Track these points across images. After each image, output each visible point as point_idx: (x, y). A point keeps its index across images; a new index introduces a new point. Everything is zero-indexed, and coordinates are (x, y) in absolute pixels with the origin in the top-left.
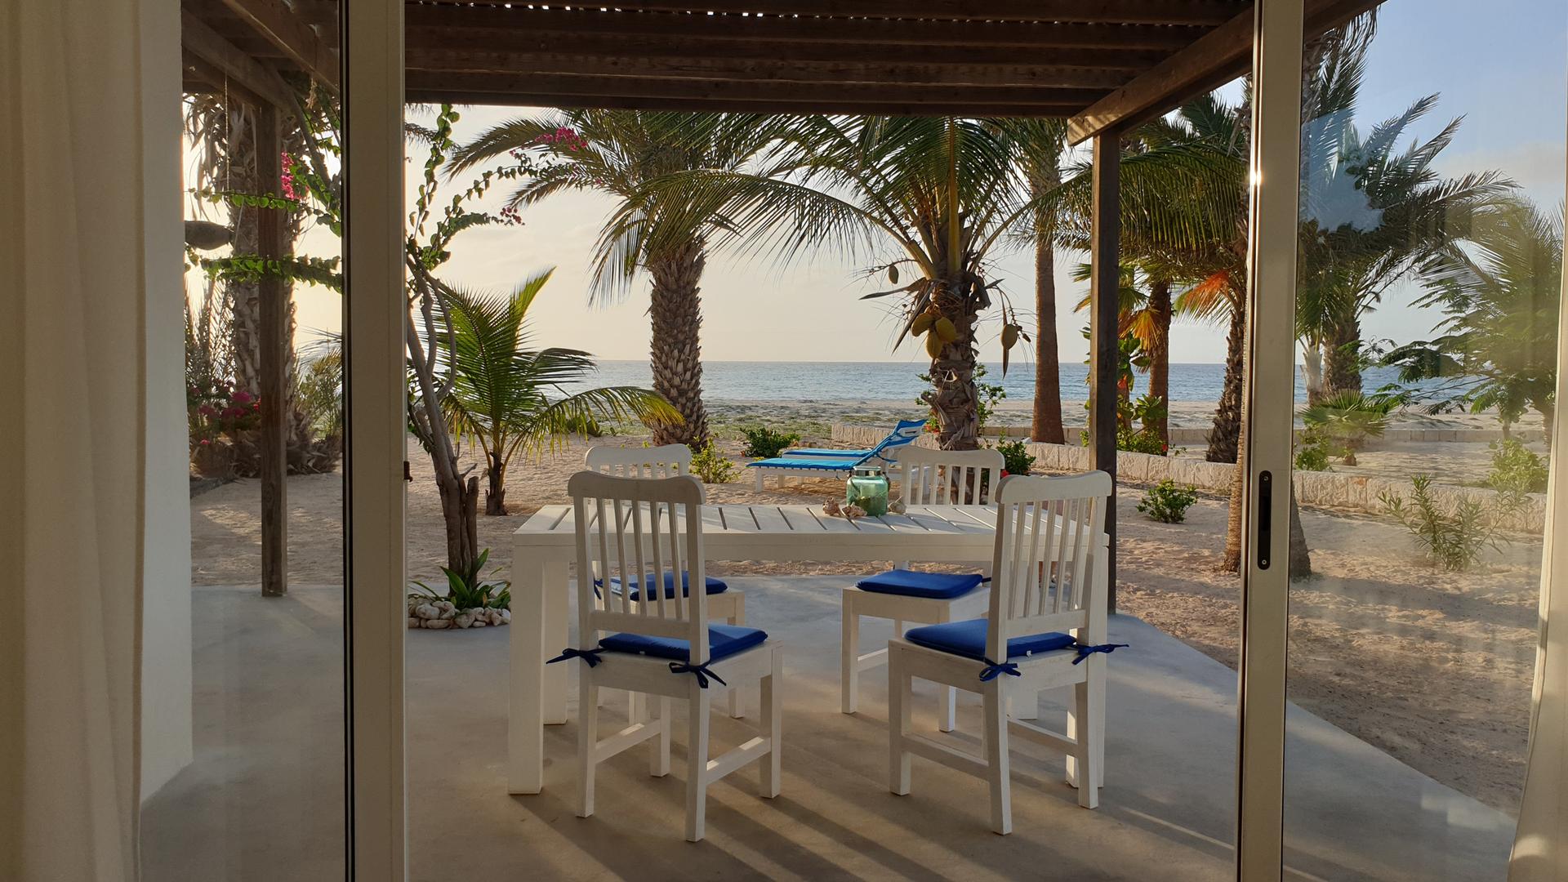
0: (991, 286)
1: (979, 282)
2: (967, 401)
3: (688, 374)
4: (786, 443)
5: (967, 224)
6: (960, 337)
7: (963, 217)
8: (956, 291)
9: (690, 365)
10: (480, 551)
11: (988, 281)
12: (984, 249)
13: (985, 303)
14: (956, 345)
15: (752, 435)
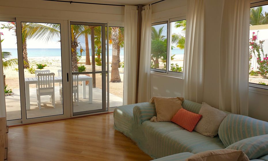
0: (78, 43)
1: (77, 43)
2: (76, 60)
3: (25, 55)
4: (44, 66)
5: (75, 34)
6: (74, 51)
7: (74, 33)
8: (73, 44)
9: (25, 53)
10: (6, 85)
11: (78, 42)
12: (77, 37)
13: (78, 46)
14: (74, 52)
15: (38, 65)
